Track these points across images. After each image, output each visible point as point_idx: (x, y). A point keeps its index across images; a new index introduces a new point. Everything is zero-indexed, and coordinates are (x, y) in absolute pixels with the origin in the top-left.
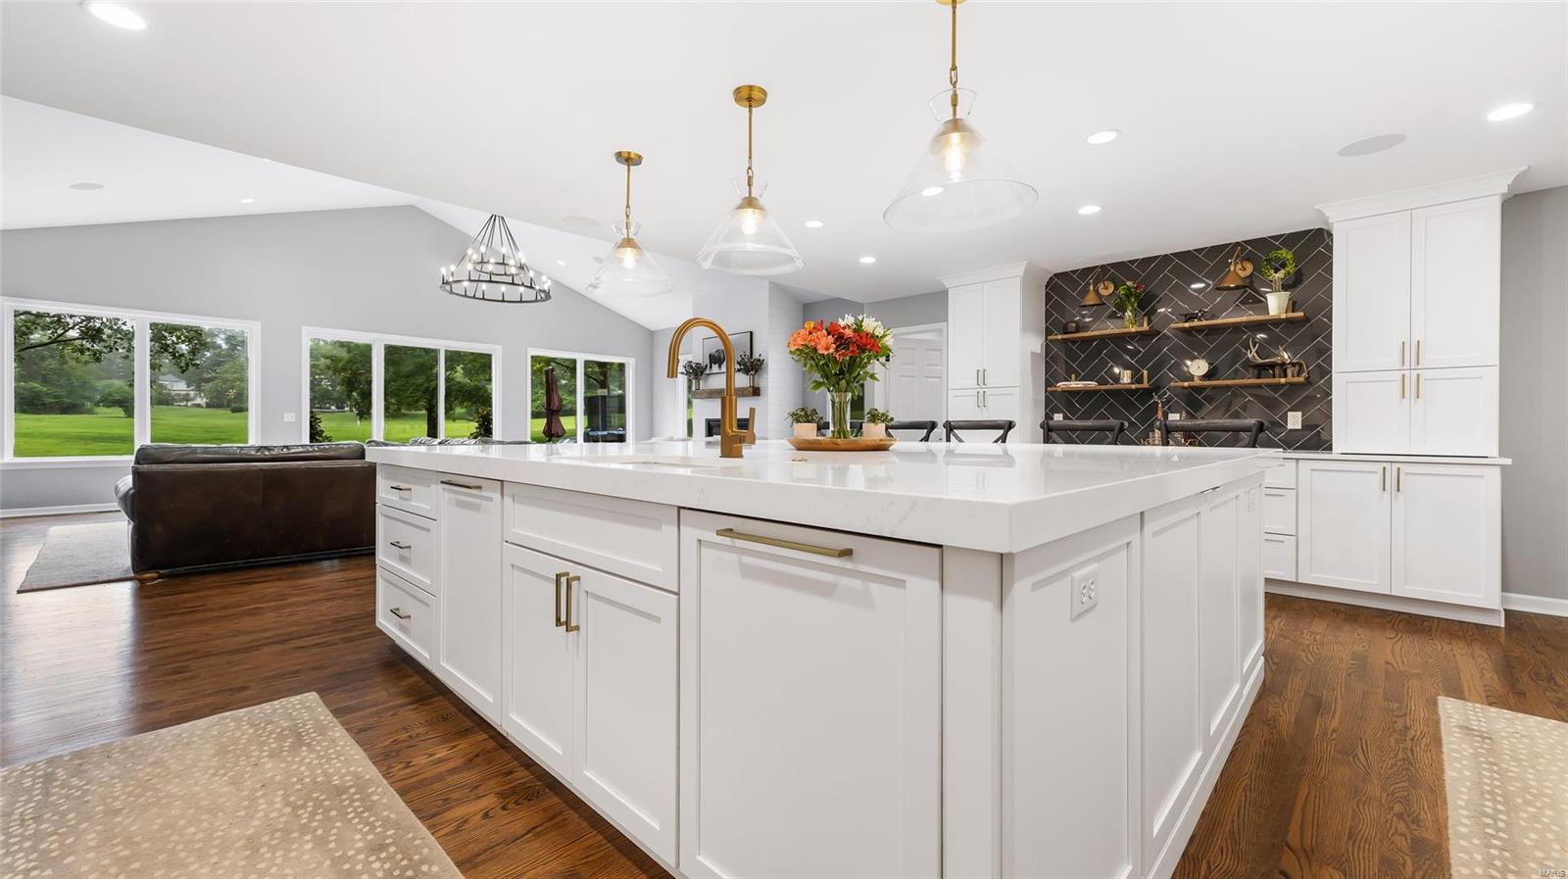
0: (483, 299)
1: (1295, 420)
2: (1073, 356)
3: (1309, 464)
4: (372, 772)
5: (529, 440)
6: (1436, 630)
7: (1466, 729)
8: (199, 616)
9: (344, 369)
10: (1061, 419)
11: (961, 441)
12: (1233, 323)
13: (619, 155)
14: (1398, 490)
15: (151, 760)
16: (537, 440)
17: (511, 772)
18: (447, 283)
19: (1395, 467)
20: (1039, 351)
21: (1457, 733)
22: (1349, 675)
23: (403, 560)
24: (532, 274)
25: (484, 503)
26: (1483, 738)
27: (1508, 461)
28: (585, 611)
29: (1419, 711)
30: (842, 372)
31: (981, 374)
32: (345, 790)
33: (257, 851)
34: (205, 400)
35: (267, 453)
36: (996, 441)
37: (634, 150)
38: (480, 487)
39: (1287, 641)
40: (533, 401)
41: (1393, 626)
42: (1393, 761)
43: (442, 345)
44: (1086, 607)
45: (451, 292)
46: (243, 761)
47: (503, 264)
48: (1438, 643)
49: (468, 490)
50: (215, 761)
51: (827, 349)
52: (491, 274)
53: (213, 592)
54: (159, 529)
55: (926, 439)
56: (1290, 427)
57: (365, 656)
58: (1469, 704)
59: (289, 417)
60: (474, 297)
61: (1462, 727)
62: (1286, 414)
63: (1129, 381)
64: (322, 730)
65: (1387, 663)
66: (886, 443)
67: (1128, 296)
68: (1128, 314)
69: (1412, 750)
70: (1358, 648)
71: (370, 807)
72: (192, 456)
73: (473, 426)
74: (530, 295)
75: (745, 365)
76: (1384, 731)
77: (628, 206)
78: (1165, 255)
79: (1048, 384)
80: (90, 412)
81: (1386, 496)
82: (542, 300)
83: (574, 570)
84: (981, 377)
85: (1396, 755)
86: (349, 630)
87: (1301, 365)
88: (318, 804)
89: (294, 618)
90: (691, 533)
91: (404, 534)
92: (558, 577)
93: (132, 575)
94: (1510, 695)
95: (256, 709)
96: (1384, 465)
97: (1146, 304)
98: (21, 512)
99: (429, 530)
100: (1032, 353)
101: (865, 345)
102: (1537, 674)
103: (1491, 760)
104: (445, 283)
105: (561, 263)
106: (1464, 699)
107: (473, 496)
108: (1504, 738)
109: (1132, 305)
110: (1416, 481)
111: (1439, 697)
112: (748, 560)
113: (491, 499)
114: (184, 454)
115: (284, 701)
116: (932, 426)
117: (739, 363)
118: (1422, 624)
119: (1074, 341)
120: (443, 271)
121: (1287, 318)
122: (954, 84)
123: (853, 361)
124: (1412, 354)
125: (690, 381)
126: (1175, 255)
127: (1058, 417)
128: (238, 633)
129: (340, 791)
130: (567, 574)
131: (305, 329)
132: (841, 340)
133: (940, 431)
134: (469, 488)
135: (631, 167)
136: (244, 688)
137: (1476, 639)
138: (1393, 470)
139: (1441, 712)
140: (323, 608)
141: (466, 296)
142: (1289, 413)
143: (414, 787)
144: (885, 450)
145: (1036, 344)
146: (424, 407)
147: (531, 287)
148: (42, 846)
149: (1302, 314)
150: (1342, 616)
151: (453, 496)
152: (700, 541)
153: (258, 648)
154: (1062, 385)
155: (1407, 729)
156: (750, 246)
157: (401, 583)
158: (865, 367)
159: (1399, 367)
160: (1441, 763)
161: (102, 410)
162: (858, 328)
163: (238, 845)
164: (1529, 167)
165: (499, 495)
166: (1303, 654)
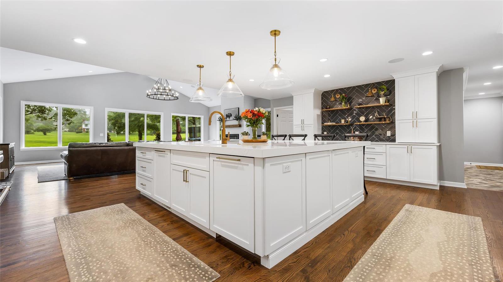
0: (159, 99)
1: (389, 133)
2: (329, 116)
3: (389, 145)
4: (140, 217)
5: (172, 141)
8: (88, 188)
9: (112, 119)
10: (326, 134)
11: (293, 140)
12: (372, 106)
13: (198, 66)
14: (411, 153)
15: (89, 215)
16: (174, 141)
17: (172, 218)
18: (149, 95)
20: (320, 114)
21: (404, 211)
23: (144, 171)
24: (173, 92)
25: (166, 155)
26: (410, 212)
27: (439, 144)
28: (190, 178)
29: (399, 207)
30: (254, 122)
31: (302, 121)
32: (136, 220)
33: (119, 230)
34: (68, 129)
35: (102, 145)
36: (302, 140)
37: (202, 64)
38: (165, 152)
40: (173, 128)
42: (384, 216)
43: (146, 113)
44: (286, 171)
45: (149, 98)
46: (110, 216)
47: (165, 89)
49: (162, 152)
50: (104, 216)
51: (250, 117)
52: (161, 92)
53: (90, 182)
54: (74, 165)
55: (284, 140)
56: (387, 135)
57: (134, 196)
58: (413, 205)
59: (102, 135)
60: (156, 99)
61: (406, 209)
62: (386, 132)
63: (344, 123)
64: (127, 210)
65: (399, 197)
66: (266, 140)
67: (343, 98)
68: (343, 103)
69: (391, 214)
71: (142, 223)
72: (83, 146)
73: (154, 137)
74: (173, 98)
75: (237, 118)
77: (200, 79)
78: (354, 86)
79: (322, 123)
80: (33, 133)
81: (409, 154)
82: (176, 99)
83: (187, 169)
84: (303, 121)
85: (386, 215)
86: (128, 191)
88: (130, 223)
89: (112, 188)
90: (212, 159)
91: (144, 164)
92: (184, 170)
93: (66, 178)
94: (426, 204)
95: (110, 206)
96: (408, 146)
97: (349, 100)
98: (25, 163)
99: (151, 163)
100: (317, 115)
101: (260, 115)
103: (408, 216)
104: (148, 95)
105: (181, 87)
107: (163, 154)
109: (344, 101)
110: (416, 150)
111: (406, 205)
112: (223, 163)
113: (168, 154)
114: (80, 145)
115: (116, 205)
116: (286, 136)
117: (235, 117)
118: (417, 189)
119: (329, 111)
120: (147, 92)
121: (385, 105)
122: (275, 56)
123: (257, 119)
124: (415, 115)
125: (220, 123)
126: (357, 86)
127: (325, 133)
128: (99, 191)
129: (134, 221)
130: (186, 170)
131: (106, 109)
132: (254, 114)
133: (288, 137)
134: (162, 151)
135: (201, 68)
136: (106, 203)
138: (410, 146)
139: (404, 207)
140: (120, 186)
141: (154, 99)
142: (387, 131)
143: (151, 220)
144: (266, 142)
145: (319, 112)
146: (138, 131)
147: (173, 96)
148: (74, 229)
149: (388, 104)
151: (158, 154)
152: (214, 160)
153: (105, 195)
154: (326, 124)
156: (231, 92)
157: (143, 177)
158: (261, 121)
159: (412, 118)
161: (36, 133)
162: (259, 111)
163: (115, 229)
165: (170, 153)
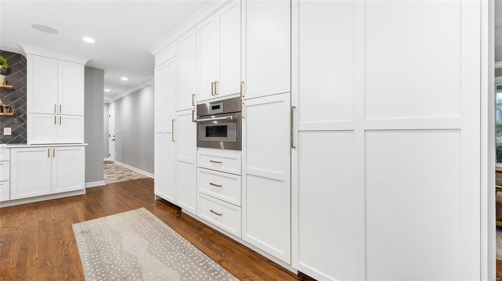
1: (8, 131)
3: (16, 150)
6: (67, 202)
7: (82, 232)
14: (54, 156)
19: (53, 148)
21: (80, 235)
22: (39, 231)
26: (87, 232)
27: (87, 144)
29: (67, 233)
39: (7, 229)
41: (53, 206)
42: (61, 258)
48: (68, 205)
56: (5, 134)
58: (82, 223)
61: (81, 232)
65: (53, 220)
69: (67, 250)
70: (41, 219)
76: (56, 248)
81: (50, 158)
85: (62, 255)
87: (11, 108)
94: (91, 214)
96: (49, 147)
102: (96, 205)
103: (91, 239)
106: (79, 222)
108: (92, 229)
110: (61, 153)
111: (72, 225)
118: (62, 201)
121: (4, 87)
124: (58, 109)
137: (79, 200)
139: (74, 230)
142: (4, 128)
149: (12, 87)
150: (32, 208)
155: (64, 242)
159: (53, 113)
160: (77, 249)
164: (91, 60)
166: (16, 232)
